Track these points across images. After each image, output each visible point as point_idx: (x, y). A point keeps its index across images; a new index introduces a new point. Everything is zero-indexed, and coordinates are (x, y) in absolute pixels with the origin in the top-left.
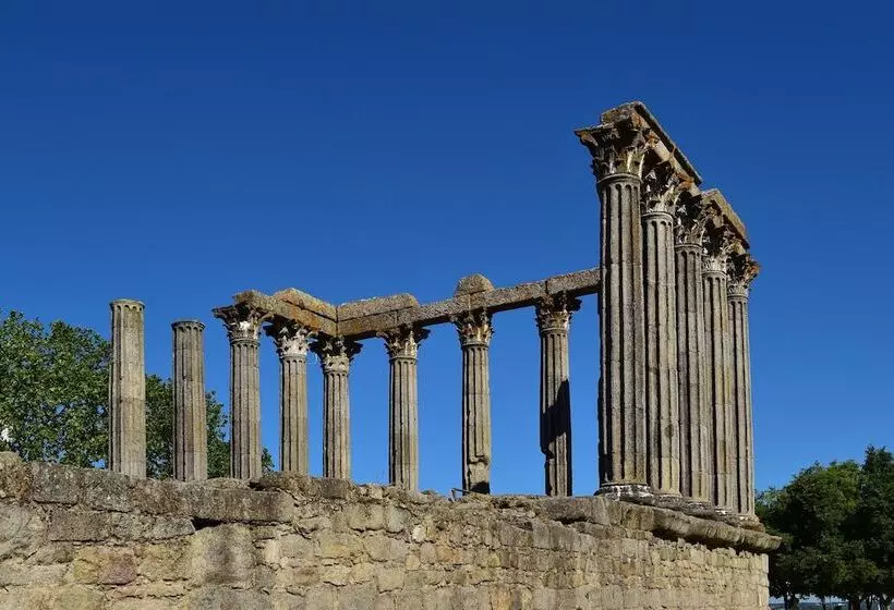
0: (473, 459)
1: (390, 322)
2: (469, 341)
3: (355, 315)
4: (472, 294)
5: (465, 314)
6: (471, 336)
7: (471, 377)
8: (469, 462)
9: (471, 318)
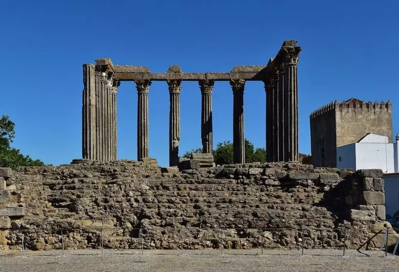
0: (176, 138)
1: (140, 77)
2: (174, 91)
3: (123, 71)
4: (175, 72)
5: (173, 80)
6: (176, 90)
7: (175, 105)
8: (174, 139)
9: (176, 82)
